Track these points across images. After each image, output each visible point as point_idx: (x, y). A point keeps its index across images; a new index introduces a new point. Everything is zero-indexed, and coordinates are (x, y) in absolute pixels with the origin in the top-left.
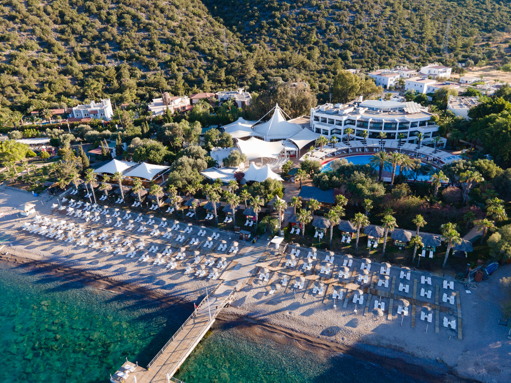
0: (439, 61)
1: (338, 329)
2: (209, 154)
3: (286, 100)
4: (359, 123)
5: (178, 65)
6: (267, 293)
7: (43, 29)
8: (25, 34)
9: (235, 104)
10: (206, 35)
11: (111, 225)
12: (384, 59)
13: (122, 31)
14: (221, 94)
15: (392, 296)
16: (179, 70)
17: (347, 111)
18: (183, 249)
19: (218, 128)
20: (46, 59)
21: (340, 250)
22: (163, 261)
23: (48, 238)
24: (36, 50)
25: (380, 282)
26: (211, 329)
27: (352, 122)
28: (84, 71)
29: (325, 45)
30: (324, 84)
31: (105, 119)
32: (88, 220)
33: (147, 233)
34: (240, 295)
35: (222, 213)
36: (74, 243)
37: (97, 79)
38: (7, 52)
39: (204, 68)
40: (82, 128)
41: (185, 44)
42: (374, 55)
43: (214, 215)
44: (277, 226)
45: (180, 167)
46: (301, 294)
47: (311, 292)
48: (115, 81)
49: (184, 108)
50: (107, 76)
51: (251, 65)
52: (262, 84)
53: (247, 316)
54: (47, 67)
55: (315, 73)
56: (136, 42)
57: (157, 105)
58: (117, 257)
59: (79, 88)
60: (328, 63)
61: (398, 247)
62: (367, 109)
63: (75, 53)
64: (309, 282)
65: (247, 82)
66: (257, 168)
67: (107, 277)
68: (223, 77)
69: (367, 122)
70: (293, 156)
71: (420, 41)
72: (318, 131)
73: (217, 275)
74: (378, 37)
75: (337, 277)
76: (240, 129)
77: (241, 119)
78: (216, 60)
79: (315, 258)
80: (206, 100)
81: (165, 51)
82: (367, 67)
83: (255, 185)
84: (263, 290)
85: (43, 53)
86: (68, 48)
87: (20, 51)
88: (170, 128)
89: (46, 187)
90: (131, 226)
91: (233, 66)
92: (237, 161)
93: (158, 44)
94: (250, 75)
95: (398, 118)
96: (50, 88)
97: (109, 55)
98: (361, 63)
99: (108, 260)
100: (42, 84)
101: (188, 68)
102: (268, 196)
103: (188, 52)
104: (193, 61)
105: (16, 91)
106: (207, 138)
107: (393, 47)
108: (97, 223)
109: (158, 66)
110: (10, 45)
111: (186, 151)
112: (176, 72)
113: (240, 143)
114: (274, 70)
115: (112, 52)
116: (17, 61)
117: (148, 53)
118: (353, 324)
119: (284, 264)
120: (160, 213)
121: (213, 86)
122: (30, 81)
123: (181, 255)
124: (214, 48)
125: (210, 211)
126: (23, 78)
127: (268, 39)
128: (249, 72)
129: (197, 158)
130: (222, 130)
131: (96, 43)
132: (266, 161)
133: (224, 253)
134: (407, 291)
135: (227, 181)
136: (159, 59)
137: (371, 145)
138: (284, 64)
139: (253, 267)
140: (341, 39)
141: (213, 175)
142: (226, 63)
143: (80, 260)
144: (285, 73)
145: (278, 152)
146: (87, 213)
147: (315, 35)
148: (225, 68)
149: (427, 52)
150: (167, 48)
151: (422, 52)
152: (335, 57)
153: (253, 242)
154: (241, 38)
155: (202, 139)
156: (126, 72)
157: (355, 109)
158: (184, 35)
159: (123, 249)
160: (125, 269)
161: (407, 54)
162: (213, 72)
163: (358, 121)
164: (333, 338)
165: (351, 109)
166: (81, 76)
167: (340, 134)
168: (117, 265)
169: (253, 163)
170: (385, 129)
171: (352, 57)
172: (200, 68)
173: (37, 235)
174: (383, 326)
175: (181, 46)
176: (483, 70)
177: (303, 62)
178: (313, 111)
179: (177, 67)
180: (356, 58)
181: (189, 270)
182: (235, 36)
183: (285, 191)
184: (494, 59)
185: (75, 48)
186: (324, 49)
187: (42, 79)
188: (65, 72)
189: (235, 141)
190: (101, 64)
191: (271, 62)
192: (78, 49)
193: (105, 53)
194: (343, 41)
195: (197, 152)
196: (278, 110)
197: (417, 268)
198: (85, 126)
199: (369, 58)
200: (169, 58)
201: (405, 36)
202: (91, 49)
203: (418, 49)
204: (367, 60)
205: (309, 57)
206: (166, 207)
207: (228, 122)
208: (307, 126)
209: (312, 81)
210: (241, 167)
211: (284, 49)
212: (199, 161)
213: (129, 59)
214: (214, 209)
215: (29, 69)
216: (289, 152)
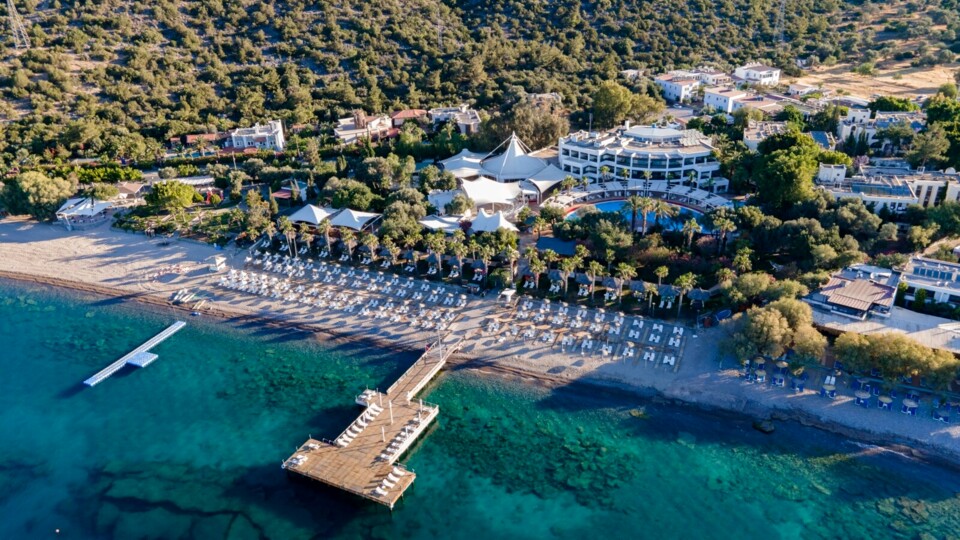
0: (769, 55)
1: (564, 368)
2: (426, 199)
3: (526, 126)
4: (620, 159)
5: (369, 64)
6: (496, 341)
7: (166, 10)
8: (141, 17)
9: (457, 129)
10: (409, 14)
11: (319, 281)
12: (683, 53)
13: (282, 9)
14: (437, 112)
15: (621, 342)
16: (370, 72)
17: (604, 143)
18: (407, 302)
19: (435, 164)
20: (176, 57)
21: (575, 302)
22: (385, 315)
23: (251, 294)
24: (160, 43)
25: (612, 330)
26: (441, 370)
27: (611, 158)
28: (231, 75)
29: (594, 30)
30: (586, 95)
31: (275, 148)
32: (290, 275)
33: (363, 288)
34: (470, 343)
35: (447, 268)
36: (282, 299)
37: (253, 87)
38: (118, 46)
39: (409, 68)
40: (253, 163)
41: (377, 29)
42: (668, 46)
43: (438, 270)
44: (509, 279)
45: (394, 214)
46: (531, 342)
47: (541, 339)
48: (279, 90)
49: (384, 133)
50: (267, 83)
51: (478, 65)
52: (495, 95)
53: (476, 360)
54: (179, 70)
55: (575, 77)
56: (305, 28)
57: (346, 128)
58: (333, 311)
59: (228, 101)
60: (597, 60)
61: (637, 298)
62: (631, 140)
63: (216, 46)
64: (539, 332)
65: (473, 92)
66: (487, 215)
67: (327, 330)
68: (437, 84)
69: (629, 158)
70: (532, 202)
71: (743, 23)
72: (568, 168)
73: (445, 326)
74: (677, 16)
75: (568, 326)
76: (464, 166)
77: (465, 151)
78: (425, 56)
79: (548, 310)
80: (414, 120)
81: (349, 42)
82: (656, 66)
83: (485, 235)
84: (493, 339)
85: (170, 48)
86: (204, 39)
87: (138, 45)
88: (374, 165)
89: (229, 239)
90: (342, 281)
91: (451, 65)
92: (463, 207)
93: (337, 31)
94: (477, 80)
95: (668, 153)
96: (189, 103)
97: (264, 48)
98: (647, 60)
99: (324, 314)
100: (176, 96)
101: (384, 68)
102: (500, 247)
103: (383, 44)
104: (389, 57)
105: (143, 107)
106: (423, 178)
107: (700, 33)
108: (301, 278)
109: (340, 65)
110: (122, 35)
111: (399, 195)
112: (367, 74)
113: (466, 184)
114: (513, 72)
115: (269, 45)
116: (136, 62)
117: (323, 45)
118: (578, 364)
119: (514, 316)
120: (374, 267)
121: (423, 98)
122: (160, 92)
123: (404, 309)
124: (422, 36)
125: (432, 264)
126: (149, 88)
127: (504, 19)
128: (475, 76)
129: (412, 204)
130: (441, 167)
131: (244, 30)
132: (499, 207)
133: (450, 306)
134: (636, 337)
135: (451, 231)
136: (340, 53)
137: (633, 188)
138: (528, 63)
139: (482, 319)
140: (619, 19)
141: (433, 224)
142: (441, 61)
143: (293, 314)
144: (529, 78)
145: (512, 196)
146: (289, 267)
147: (578, 13)
148: (440, 71)
149: (752, 40)
150: (351, 36)
151: (744, 40)
152: (607, 50)
153: (483, 296)
154: (462, 16)
155: (415, 178)
156: (294, 78)
157: (617, 139)
158: (375, 14)
159: (339, 304)
160: (345, 322)
161: (720, 44)
162: (422, 75)
163: (619, 156)
164: (558, 375)
165: (612, 140)
166: (228, 83)
167: (595, 172)
168: (335, 319)
169: (482, 210)
170: (652, 166)
171: (634, 49)
172: (403, 69)
173: (237, 291)
174: (607, 365)
175: (372, 34)
176: (833, 71)
177: (557, 59)
178: (562, 141)
179: (367, 68)
180: (641, 51)
181: (415, 322)
182: (453, 14)
183: (521, 242)
184: (854, 53)
185: (216, 39)
186: (591, 37)
187: (175, 88)
188: (205, 77)
189: (459, 182)
190: (255, 63)
191: (509, 59)
192: (219, 40)
193: (260, 46)
194: (621, 23)
195: (413, 196)
196: (515, 140)
197: (651, 317)
198: (256, 160)
199: (660, 50)
200: (355, 53)
201: (720, 15)
202: (238, 39)
203: (738, 36)
204: (657, 53)
205: (567, 51)
206: (381, 261)
207: (448, 155)
208: (554, 161)
209: (569, 91)
210: (467, 215)
211: (530, 37)
212: (416, 207)
213: (295, 55)
214: (438, 262)
215: (155, 73)
216: (528, 196)
